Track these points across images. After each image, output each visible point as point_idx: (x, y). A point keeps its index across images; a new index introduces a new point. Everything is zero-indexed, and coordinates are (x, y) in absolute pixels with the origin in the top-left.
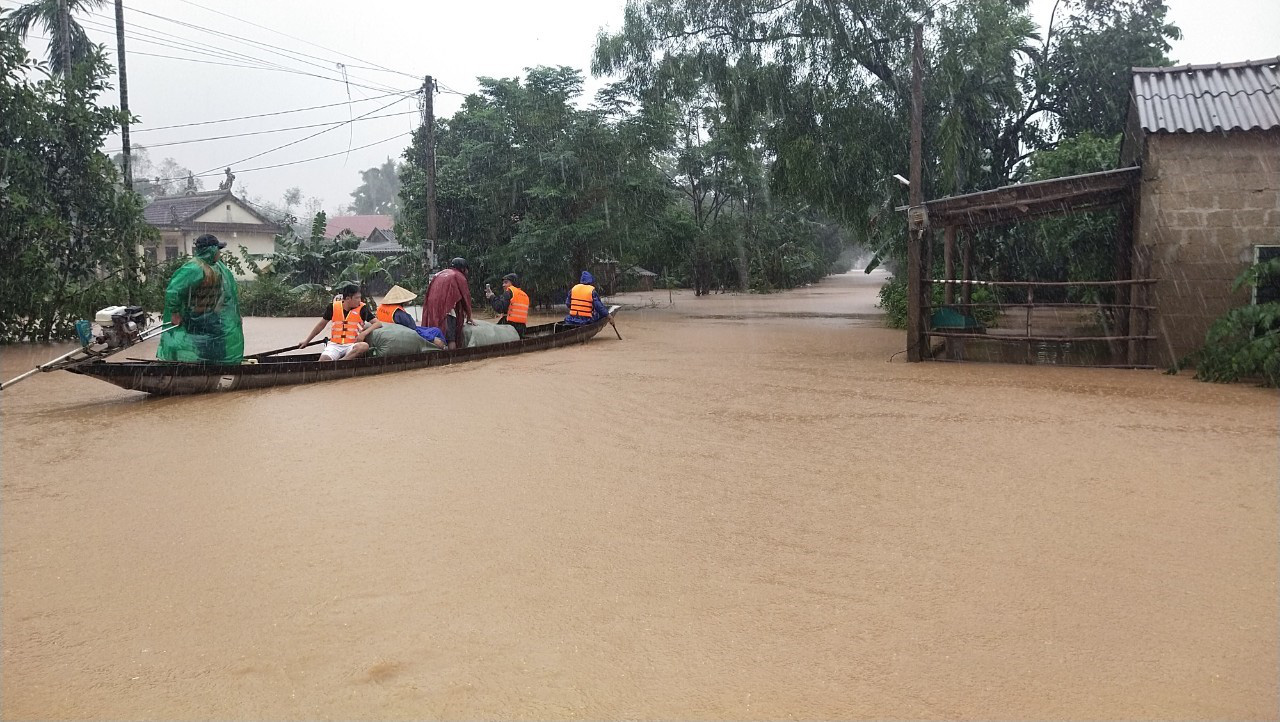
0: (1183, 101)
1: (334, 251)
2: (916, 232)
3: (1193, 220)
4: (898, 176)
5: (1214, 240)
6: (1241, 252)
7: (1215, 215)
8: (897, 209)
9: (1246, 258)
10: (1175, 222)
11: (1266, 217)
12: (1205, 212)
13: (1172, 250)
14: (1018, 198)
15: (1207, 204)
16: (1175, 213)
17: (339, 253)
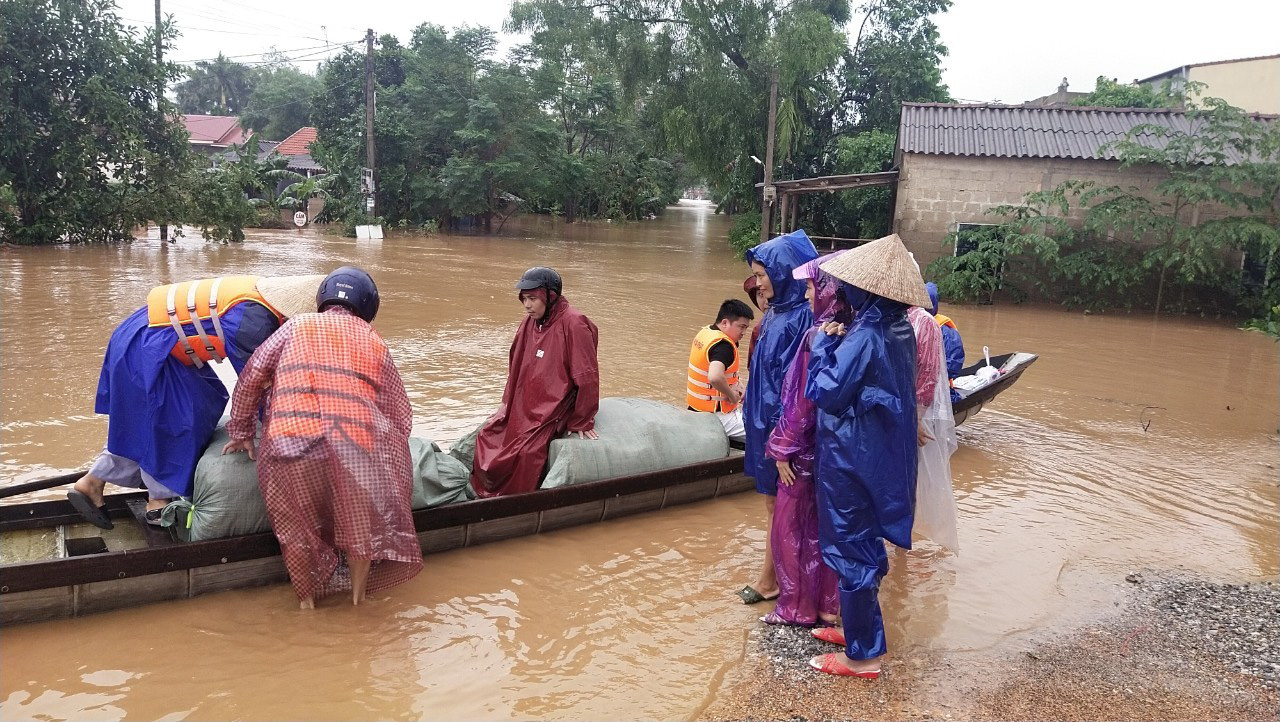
0: (927, 130)
1: (267, 170)
2: (768, 202)
3: (926, 205)
4: (754, 157)
5: (936, 218)
6: (950, 226)
7: (937, 203)
8: (756, 185)
9: (952, 230)
10: (916, 206)
11: (965, 207)
12: (932, 202)
13: (913, 222)
14: (830, 184)
15: (934, 197)
16: (916, 200)
17: (273, 171)
